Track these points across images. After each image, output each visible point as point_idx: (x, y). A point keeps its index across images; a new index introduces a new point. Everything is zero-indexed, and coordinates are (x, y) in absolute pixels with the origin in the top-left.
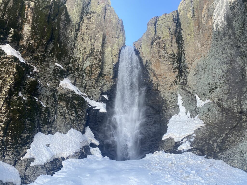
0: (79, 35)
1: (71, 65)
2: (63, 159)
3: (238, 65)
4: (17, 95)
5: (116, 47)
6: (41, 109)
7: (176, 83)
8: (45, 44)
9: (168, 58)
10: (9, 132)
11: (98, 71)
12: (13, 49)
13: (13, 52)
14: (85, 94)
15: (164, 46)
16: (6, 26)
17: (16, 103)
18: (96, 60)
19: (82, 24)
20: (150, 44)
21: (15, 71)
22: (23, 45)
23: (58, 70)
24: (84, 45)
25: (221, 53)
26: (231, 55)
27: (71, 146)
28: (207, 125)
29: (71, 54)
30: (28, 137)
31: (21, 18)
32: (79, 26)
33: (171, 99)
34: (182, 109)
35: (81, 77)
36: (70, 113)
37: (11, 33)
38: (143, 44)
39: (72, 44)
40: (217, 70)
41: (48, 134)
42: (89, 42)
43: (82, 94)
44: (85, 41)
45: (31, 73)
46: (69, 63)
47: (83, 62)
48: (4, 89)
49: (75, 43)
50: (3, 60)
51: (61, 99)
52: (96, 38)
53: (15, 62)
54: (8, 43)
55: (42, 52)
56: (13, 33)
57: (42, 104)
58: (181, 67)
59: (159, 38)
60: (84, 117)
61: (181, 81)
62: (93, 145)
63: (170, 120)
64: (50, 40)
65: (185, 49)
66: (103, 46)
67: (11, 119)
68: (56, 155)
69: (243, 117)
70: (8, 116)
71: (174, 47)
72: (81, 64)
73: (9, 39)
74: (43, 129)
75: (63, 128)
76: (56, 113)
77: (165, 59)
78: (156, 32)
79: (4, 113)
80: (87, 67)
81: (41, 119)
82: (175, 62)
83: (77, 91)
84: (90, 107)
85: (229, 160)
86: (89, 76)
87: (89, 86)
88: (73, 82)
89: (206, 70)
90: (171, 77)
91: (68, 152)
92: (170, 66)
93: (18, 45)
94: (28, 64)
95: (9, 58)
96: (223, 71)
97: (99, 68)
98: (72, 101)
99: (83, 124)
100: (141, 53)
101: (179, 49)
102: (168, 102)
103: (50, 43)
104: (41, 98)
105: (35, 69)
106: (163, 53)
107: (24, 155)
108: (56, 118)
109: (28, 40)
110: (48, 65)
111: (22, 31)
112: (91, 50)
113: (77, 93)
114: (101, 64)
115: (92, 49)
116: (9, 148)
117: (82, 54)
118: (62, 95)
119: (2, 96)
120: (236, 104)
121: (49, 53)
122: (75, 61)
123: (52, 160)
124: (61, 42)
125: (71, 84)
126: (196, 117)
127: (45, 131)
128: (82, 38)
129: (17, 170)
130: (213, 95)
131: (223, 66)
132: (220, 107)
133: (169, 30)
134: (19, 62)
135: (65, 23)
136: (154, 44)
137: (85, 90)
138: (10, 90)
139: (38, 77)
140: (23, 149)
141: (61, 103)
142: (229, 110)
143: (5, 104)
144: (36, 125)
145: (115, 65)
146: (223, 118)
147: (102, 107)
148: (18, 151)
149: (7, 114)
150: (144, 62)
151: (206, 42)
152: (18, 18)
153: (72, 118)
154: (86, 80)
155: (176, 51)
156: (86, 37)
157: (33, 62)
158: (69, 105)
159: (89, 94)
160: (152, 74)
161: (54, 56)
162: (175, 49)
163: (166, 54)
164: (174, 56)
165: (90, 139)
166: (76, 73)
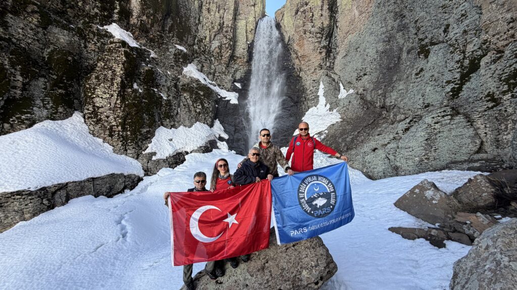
0: (204, 4)
1: (196, 47)
2: (187, 153)
3: (397, 43)
4: (132, 87)
5: (251, 19)
6: (161, 102)
7: (321, 67)
8: (161, 20)
9: (314, 34)
10: (128, 128)
11: (229, 53)
12: (122, 30)
13: (123, 34)
14: (214, 82)
15: (311, 15)
17: (131, 96)
18: (226, 38)
20: (294, 14)
21: (124, 58)
22: (134, 23)
23: (179, 55)
24: (211, 18)
25: (380, 26)
26: (393, 28)
27: (195, 140)
28: (343, 120)
29: (195, 31)
30: (148, 132)
33: (312, 88)
34: (322, 100)
35: (209, 62)
36: (195, 105)
37: (117, 9)
38: (285, 13)
39: (196, 18)
40: (370, 50)
41: (171, 129)
42: (217, 13)
43: (210, 82)
44: (212, 13)
45: (147, 59)
46: (194, 44)
47: (210, 41)
48: (116, 81)
49: (200, 17)
50: (110, 46)
51: (184, 90)
52: (225, 8)
53: (123, 47)
54: (115, 21)
55: (159, 31)
56: (118, 7)
57: (162, 97)
58: (330, 46)
59: (307, 4)
60: (211, 109)
61: (328, 64)
62: (221, 139)
63: (307, 113)
64: (167, 15)
65: (338, 20)
66: (235, 19)
67: (128, 114)
68: (180, 149)
69: (383, 113)
70: (124, 111)
71: (325, 17)
72: (208, 45)
73: (116, 16)
74: (165, 123)
75: (187, 122)
76: (179, 106)
77: (311, 35)
79: (120, 108)
80: (216, 48)
81: (162, 113)
82: (324, 38)
83: (204, 79)
84: (219, 97)
86: (218, 60)
87: (219, 73)
88: (199, 68)
89: (358, 50)
90: (316, 59)
91: (192, 147)
92: (316, 44)
93: (128, 23)
94: (143, 48)
95: (116, 42)
96: (377, 52)
97: (230, 50)
98: (197, 92)
99: (211, 117)
100: (283, 27)
101: (331, 19)
102: (308, 92)
103: (168, 19)
104: (161, 89)
105: (153, 55)
106: (310, 25)
107: (146, 149)
108: (179, 111)
109: (139, 17)
110: (168, 49)
111: (130, 5)
112: (219, 25)
113: (203, 82)
114: (231, 43)
115: (220, 23)
116: (130, 143)
117: (208, 31)
118: (185, 85)
119: (115, 89)
120: (380, 97)
121: (167, 32)
122: (201, 41)
123: (175, 154)
124: (182, 16)
125: (197, 71)
126: (335, 111)
127: (167, 125)
128: (208, 9)
129: (140, 163)
130: (360, 84)
131: (378, 46)
132: (363, 99)
134: (129, 47)
136: (299, 13)
137: (214, 78)
138: (122, 81)
139: (157, 64)
140: (145, 144)
141: (185, 95)
142: (371, 104)
143: (119, 97)
144: (157, 120)
145: (250, 44)
146: (361, 113)
147: (232, 98)
148: (138, 145)
149: (122, 108)
150: (286, 40)
151: (366, 9)
153: (198, 111)
154: (215, 64)
155: (326, 23)
156: (213, 7)
157: (149, 45)
158: (194, 97)
159: (219, 82)
160: (294, 56)
161: (174, 35)
162: (326, 19)
163: (312, 27)
164: (324, 30)
165: (218, 132)
166: (203, 57)
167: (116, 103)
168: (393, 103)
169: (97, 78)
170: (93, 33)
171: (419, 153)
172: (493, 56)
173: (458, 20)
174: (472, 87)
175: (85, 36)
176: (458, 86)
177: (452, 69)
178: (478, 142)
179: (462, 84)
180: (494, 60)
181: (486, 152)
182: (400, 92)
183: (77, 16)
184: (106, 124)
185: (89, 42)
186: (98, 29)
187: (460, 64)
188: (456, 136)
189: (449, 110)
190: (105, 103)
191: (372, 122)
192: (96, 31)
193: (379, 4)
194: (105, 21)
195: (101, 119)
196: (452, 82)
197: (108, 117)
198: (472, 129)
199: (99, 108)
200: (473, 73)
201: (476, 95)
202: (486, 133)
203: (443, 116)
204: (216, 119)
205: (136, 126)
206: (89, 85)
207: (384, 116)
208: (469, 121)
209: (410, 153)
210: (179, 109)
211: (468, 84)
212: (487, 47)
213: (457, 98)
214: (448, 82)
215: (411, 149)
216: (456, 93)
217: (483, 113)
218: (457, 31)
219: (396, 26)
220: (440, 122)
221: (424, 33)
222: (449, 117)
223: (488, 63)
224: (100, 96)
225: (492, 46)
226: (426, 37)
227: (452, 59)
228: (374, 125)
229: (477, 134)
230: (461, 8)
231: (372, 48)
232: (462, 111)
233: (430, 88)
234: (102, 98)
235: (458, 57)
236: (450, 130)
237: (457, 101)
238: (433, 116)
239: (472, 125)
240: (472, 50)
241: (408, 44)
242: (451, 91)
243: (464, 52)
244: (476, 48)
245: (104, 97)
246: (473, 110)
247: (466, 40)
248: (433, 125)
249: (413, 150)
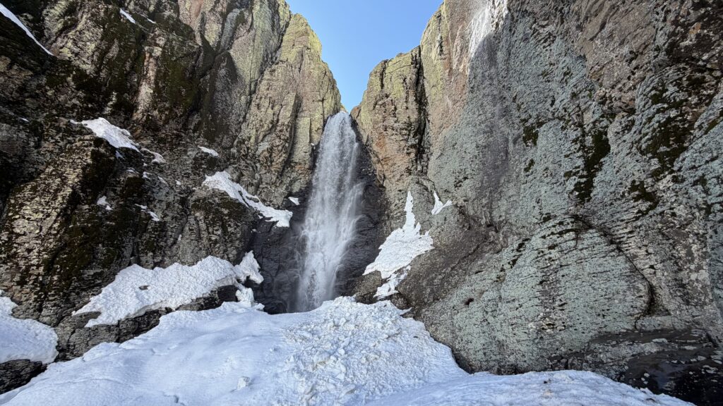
0: (254, 99)
1: (234, 150)
2: (168, 311)
3: (501, 133)
4: (93, 202)
5: (318, 116)
6: (147, 225)
7: (409, 172)
8: (181, 116)
9: (399, 130)
10: (57, 268)
11: (282, 158)
13: (112, 131)
14: (256, 197)
15: (393, 109)
16: (104, 89)
17: (83, 216)
18: (280, 139)
19: (260, 82)
20: (372, 108)
21: (89, 161)
22: (137, 119)
23: (203, 159)
24: (261, 115)
25: (477, 113)
26: (493, 115)
27: (192, 287)
28: (435, 248)
29: (236, 131)
30: (98, 275)
31: (136, 75)
32: (256, 85)
33: (397, 202)
34: (410, 218)
35: (251, 169)
36: (211, 230)
37: (112, 101)
39: (240, 115)
40: (469, 145)
41: (153, 268)
42: (270, 110)
43: (250, 196)
44: (263, 110)
45: (145, 165)
46: (232, 146)
47: (257, 142)
48: (62, 193)
49: (246, 114)
51: (196, 207)
52: (283, 104)
53: (97, 147)
54: (103, 116)
55: (176, 129)
56: (114, 99)
57: (152, 217)
58: (422, 144)
59: (387, 96)
60: (238, 235)
61: (419, 168)
62: (247, 283)
63: (388, 238)
64: (195, 109)
65: (429, 113)
66: (295, 116)
67: (66, 245)
68: (155, 304)
69: (490, 234)
70: (60, 240)
71: (412, 110)
72: (252, 148)
73: (108, 110)
74: (143, 259)
75: (189, 258)
76: (182, 231)
77: (394, 132)
78: (382, 86)
79: (55, 235)
80: (264, 151)
81: (142, 242)
82: (412, 135)
83: (239, 192)
84: (261, 217)
85: (431, 325)
86: (265, 167)
87: (267, 184)
88: (235, 177)
90: (403, 161)
91: (181, 299)
92: (402, 143)
93: (128, 119)
94: (144, 150)
96: (477, 147)
97: (284, 153)
98: (217, 209)
99: (237, 248)
100: (360, 125)
101: (420, 113)
102: (393, 207)
103: (193, 115)
104: (155, 206)
106: (391, 121)
107: (81, 307)
108: (179, 239)
109: (147, 111)
110: (186, 152)
111: (137, 97)
112: (272, 123)
113: (232, 195)
114: (287, 145)
115: (273, 121)
116: (53, 295)
117: (255, 130)
118: (199, 200)
119: (57, 206)
120: (485, 209)
121: (191, 131)
122: (242, 142)
123: (142, 313)
124: (217, 112)
125: (229, 181)
126: (427, 233)
127: (147, 262)
129: (55, 335)
130: (459, 193)
131: (478, 139)
132: (463, 214)
133: (404, 80)
134: (107, 146)
135: (227, 81)
136: (377, 106)
137: (257, 190)
138: (74, 194)
139: (161, 171)
140: (84, 296)
141: (197, 214)
142: (474, 220)
143: (59, 218)
144: (128, 253)
145: (315, 146)
146: (459, 235)
147: (282, 219)
148: (68, 300)
149: (59, 236)
150: (364, 140)
151: (460, 96)
152: (128, 74)
153: (213, 239)
154: (261, 173)
155: (414, 117)
156: (266, 103)
157: (155, 146)
158: (210, 217)
159: (263, 196)
160: (374, 159)
161: (200, 134)
162: (413, 113)
163: (395, 122)
164: (411, 125)
165: (246, 272)
166: (243, 163)
167: (51, 228)
168: (504, 218)
169: (34, 189)
170: (59, 130)
171: (532, 312)
172: (623, 120)
173: (561, 82)
174: (608, 178)
175: (43, 132)
176: (585, 179)
177: (569, 153)
178: (641, 287)
179: (591, 176)
180: (626, 126)
181: (667, 313)
182: (512, 199)
183: (41, 108)
184: (22, 263)
185: (47, 140)
186: (69, 124)
187: (579, 145)
188: (595, 275)
189: (569, 220)
190: (32, 228)
191: (474, 251)
192: (65, 127)
193: (472, 88)
194: (87, 114)
195: (16, 253)
196: (574, 174)
197: (29, 251)
198: (622, 259)
199: (18, 235)
200: (604, 156)
201: (613, 189)
202: (652, 267)
203: (561, 234)
204: (248, 252)
205: (73, 266)
206: (16, 200)
207: (492, 239)
208: (612, 242)
209: (516, 313)
210: (180, 236)
211: (600, 176)
212: (609, 108)
213: (588, 201)
214: (568, 175)
215: (516, 304)
216: (584, 191)
217: (634, 224)
218: (563, 96)
219: (497, 111)
220: (556, 245)
221: (526, 111)
222: (572, 235)
223: (618, 133)
224: (27, 217)
225: (616, 104)
226: (530, 117)
227: (566, 138)
228: (477, 253)
229: (635, 270)
230: (561, 66)
231: (470, 143)
232: (595, 222)
233: (545, 188)
234: (28, 219)
235: (573, 133)
236: (580, 261)
237: (589, 207)
238: (543, 234)
239: (619, 249)
240: (592, 120)
241: (513, 132)
242: (576, 189)
243: (581, 125)
244: (597, 116)
245: (32, 218)
246: (614, 218)
247: (578, 106)
248: (547, 251)
249: (521, 306)
